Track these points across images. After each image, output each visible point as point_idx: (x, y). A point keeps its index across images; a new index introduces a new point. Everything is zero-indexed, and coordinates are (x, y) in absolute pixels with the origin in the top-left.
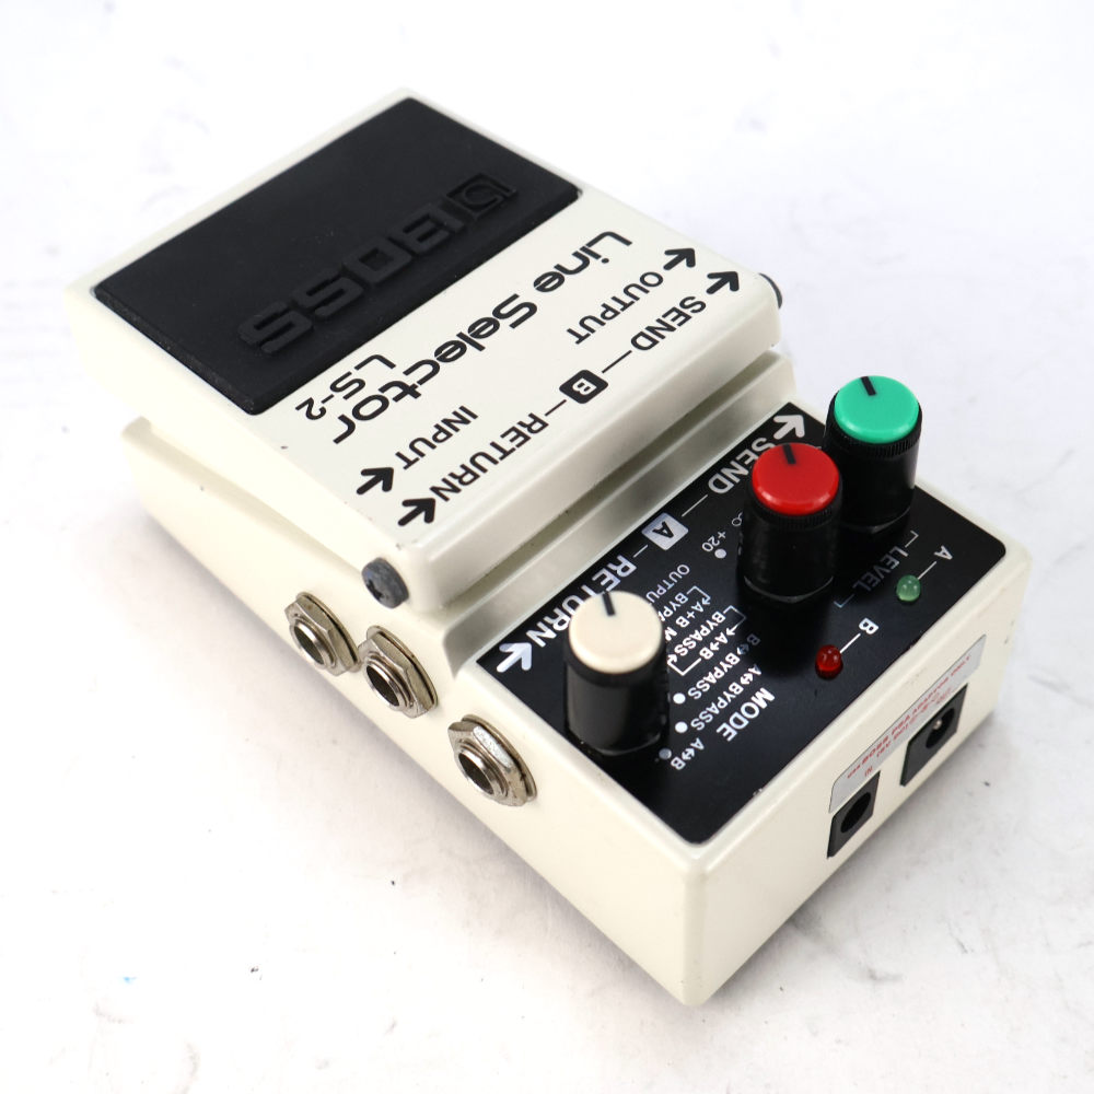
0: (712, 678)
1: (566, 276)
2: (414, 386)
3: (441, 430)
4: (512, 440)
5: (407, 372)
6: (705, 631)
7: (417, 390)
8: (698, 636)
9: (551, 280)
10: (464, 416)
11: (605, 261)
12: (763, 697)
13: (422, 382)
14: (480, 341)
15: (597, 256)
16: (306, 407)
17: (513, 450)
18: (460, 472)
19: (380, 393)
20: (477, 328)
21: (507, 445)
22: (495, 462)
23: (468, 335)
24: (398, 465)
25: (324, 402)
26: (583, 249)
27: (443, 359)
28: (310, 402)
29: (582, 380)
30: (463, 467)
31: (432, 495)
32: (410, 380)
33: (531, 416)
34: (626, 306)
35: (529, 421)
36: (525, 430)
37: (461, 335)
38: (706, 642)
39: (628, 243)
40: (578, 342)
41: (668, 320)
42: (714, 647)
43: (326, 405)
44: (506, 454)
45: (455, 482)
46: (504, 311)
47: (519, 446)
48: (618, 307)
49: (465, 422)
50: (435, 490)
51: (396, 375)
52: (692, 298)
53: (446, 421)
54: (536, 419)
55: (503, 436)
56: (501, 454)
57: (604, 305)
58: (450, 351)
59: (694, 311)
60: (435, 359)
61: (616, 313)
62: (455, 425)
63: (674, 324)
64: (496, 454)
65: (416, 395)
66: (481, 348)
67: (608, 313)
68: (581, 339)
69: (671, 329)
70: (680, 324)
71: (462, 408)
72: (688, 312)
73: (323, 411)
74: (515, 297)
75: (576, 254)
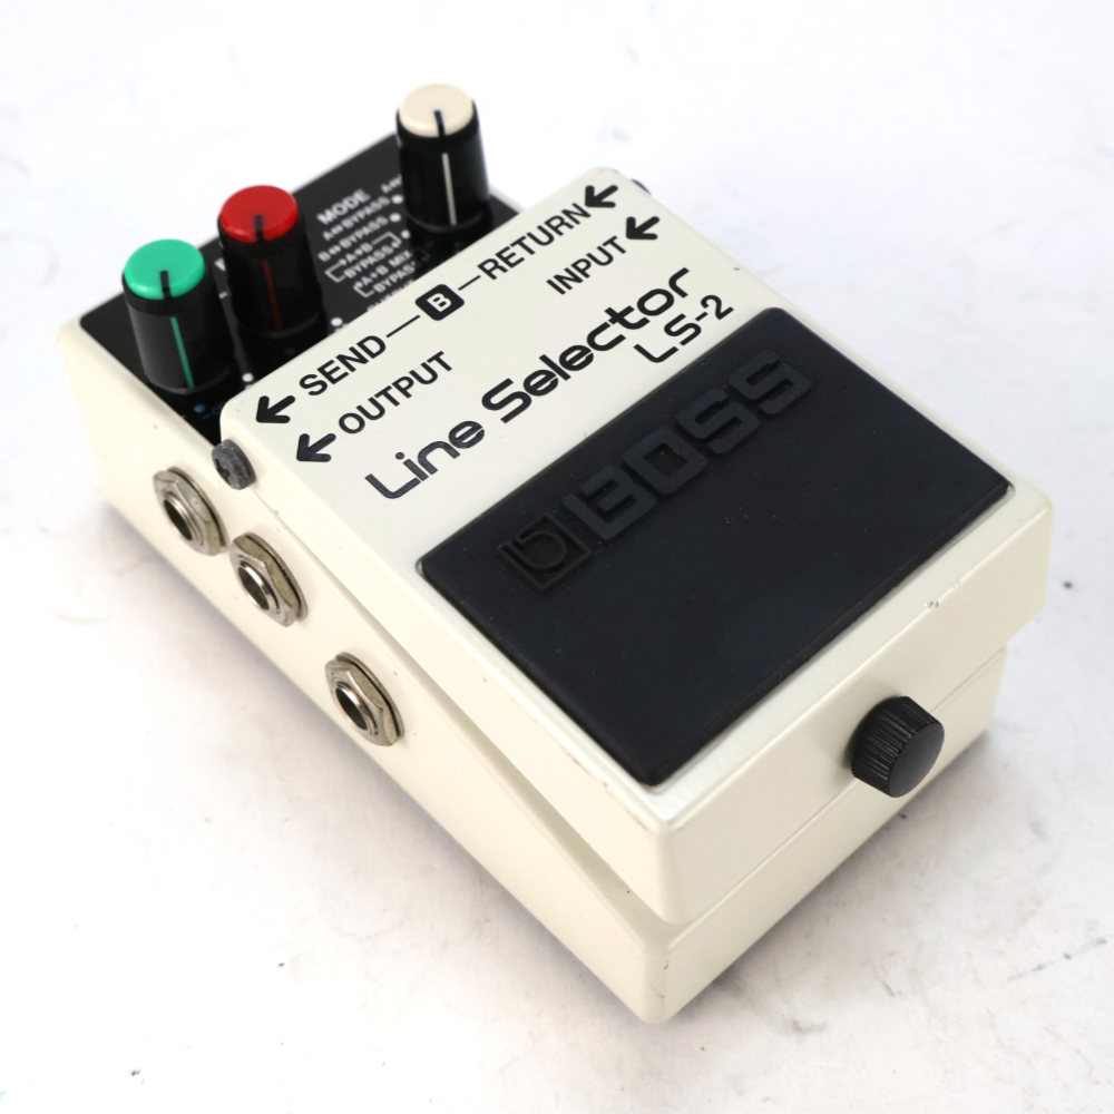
0: (366, 231)
1: (447, 441)
2: (613, 321)
3: (583, 272)
4: (513, 254)
5: (620, 339)
6: (364, 264)
7: (609, 317)
8: (371, 260)
9: (465, 436)
10: (560, 283)
11: (400, 456)
12: (327, 217)
13: (604, 327)
14: (545, 367)
15: (409, 464)
16: (723, 310)
17: (513, 245)
18: (563, 229)
19: (648, 317)
20: (548, 384)
21: (519, 251)
22: (530, 235)
23: (558, 376)
24: (622, 241)
25: (705, 314)
26: (424, 477)
27: (584, 350)
28: (720, 315)
29: (441, 309)
30: (560, 234)
31: (588, 210)
32: (616, 330)
33: (494, 277)
34: (385, 392)
35: (497, 272)
36: (501, 263)
37: (566, 377)
38: (365, 255)
39: (371, 479)
40: (441, 353)
41: (344, 369)
42: (359, 252)
43: (702, 310)
44: (520, 242)
45: (567, 220)
46: (518, 402)
47: (507, 249)
48: (394, 392)
49: (559, 278)
50: (585, 214)
51: (633, 337)
52: (312, 393)
53: (578, 280)
54: (489, 273)
55: (522, 260)
56: (525, 242)
57: (408, 395)
58: (577, 358)
59: (314, 376)
60: (593, 351)
61: (396, 384)
62: (569, 276)
63: (338, 363)
64: (529, 242)
65: (609, 311)
66: (544, 359)
67: (404, 385)
68: (437, 358)
69: (342, 358)
70: (331, 362)
71: (562, 292)
72: (321, 377)
73: (704, 303)
74: (506, 419)
75: (433, 470)
